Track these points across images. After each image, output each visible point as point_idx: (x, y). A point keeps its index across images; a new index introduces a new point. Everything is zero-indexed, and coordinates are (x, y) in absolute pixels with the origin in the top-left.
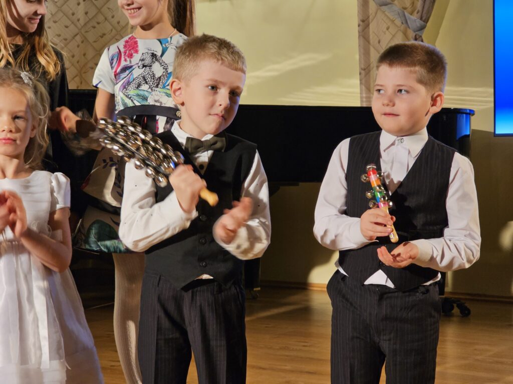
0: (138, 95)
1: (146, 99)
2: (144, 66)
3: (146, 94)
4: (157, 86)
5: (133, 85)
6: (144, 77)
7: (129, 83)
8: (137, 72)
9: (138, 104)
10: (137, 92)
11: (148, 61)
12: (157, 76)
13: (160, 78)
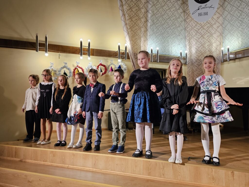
0: (206, 88)
1: (208, 89)
2: (207, 82)
3: (209, 88)
4: (211, 86)
5: (205, 86)
6: (208, 84)
7: (204, 85)
8: (206, 83)
9: (206, 90)
10: (206, 87)
11: (208, 80)
12: (211, 83)
13: (211, 84)
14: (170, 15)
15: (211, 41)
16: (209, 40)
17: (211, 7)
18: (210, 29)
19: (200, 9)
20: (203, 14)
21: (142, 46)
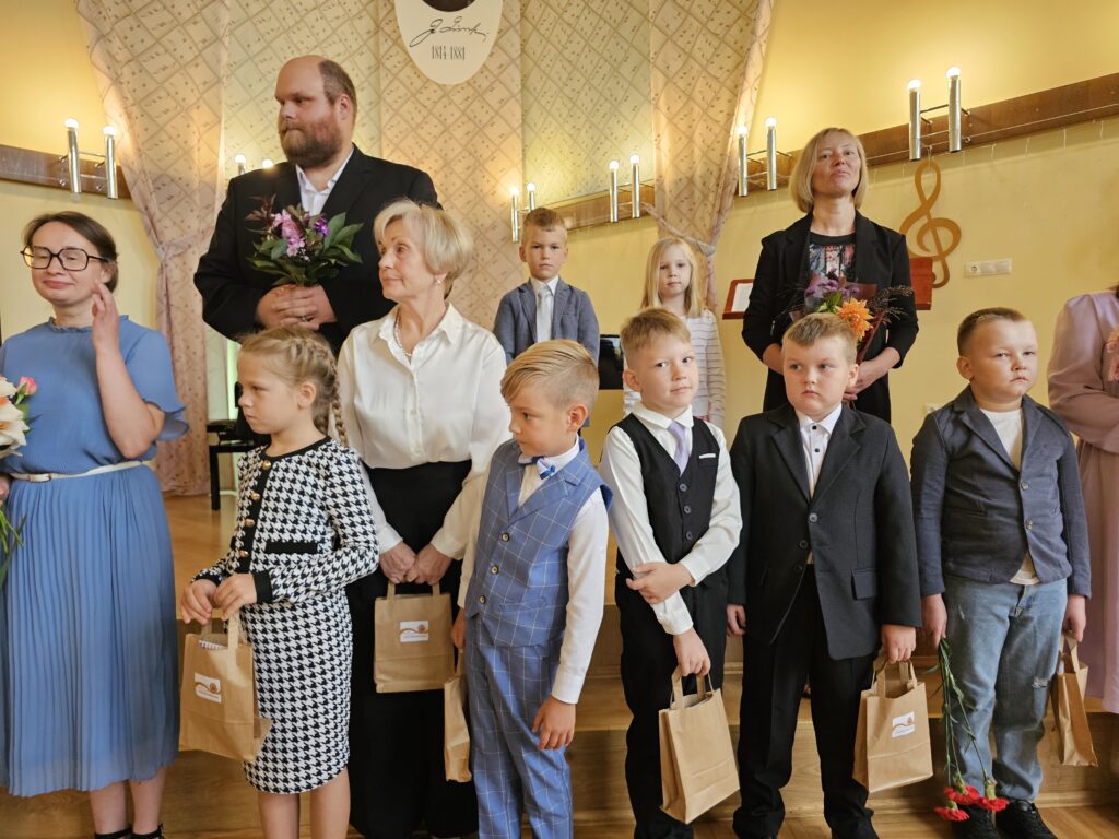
14: (322, 36)
15: (478, 154)
16: (473, 150)
17: (474, 30)
18: (476, 105)
19: (437, 30)
20: (448, 51)
21: (196, 148)
